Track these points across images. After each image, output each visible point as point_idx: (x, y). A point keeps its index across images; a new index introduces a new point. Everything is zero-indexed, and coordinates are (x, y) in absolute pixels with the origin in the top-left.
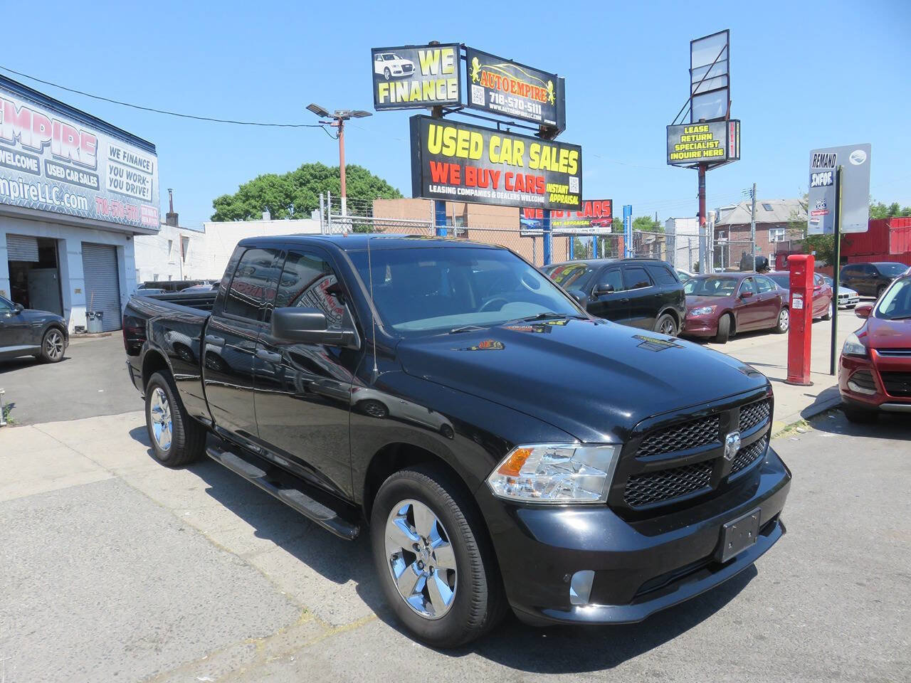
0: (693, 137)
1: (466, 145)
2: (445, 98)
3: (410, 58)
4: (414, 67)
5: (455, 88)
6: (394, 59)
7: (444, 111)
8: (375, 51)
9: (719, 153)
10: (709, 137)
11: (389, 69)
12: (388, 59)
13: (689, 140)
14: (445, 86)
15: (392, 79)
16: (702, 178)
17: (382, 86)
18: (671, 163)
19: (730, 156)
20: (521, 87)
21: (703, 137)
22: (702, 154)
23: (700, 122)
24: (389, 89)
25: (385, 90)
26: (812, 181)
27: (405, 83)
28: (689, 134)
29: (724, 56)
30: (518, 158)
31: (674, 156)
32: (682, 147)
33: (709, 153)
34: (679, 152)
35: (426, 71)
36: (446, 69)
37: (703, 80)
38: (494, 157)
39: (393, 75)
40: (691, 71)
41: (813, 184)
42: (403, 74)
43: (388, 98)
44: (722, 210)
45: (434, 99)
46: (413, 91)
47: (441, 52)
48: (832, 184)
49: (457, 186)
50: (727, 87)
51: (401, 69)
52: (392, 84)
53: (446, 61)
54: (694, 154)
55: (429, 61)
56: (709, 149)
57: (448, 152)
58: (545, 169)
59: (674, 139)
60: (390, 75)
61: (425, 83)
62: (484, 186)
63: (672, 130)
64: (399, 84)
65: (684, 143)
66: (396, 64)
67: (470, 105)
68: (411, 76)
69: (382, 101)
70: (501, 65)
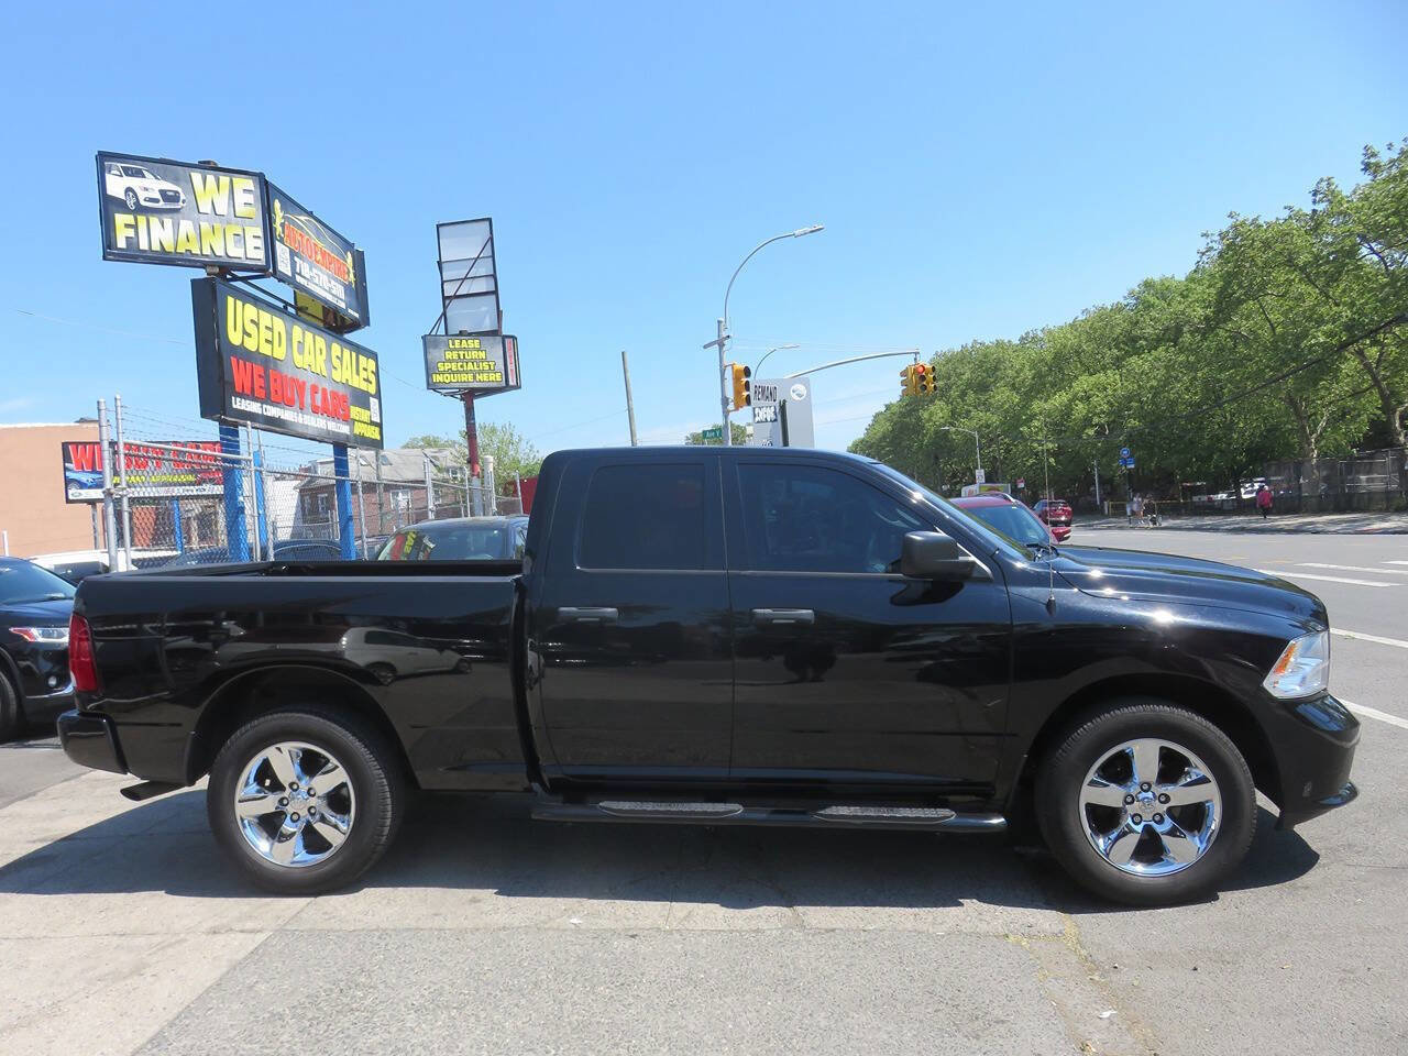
0: (461, 353)
1: (269, 335)
2: (242, 256)
3: (176, 181)
4: (182, 197)
5: (260, 243)
6: (144, 176)
7: (228, 276)
8: (103, 157)
9: (496, 378)
10: (482, 355)
11: (133, 191)
12: (132, 175)
13: (455, 357)
14: (241, 238)
15: (140, 210)
16: (470, 411)
17: (121, 219)
18: (432, 386)
19: (511, 383)
20: (324, 254)
21: (474, 355)
22: (474, 377)
23: (461, 333)
24: (135, 227)
25: (127, 226)
26: (755, 416)
27: (168, 221)
28: (455, 349)
29: (487, 252)
30: (320, 365)
31: (437, 378)
32: (448, 366)
33: (484, 377)
34: (443, 373)
35: (205, 207)
36: (241, 210)
37: (466, 278)
38: (298, 360)
39: (143, 203)
40: (440, 263)
41: (757, 419)
42: (161, 205)
43: (135, 240)
44: (321, 463)
45: (223, 254)
46: (182, 236)
47: (231, 181)
48: (776, 420)
49: (263, 401)
50: (495, 292)
51: (158, 196)
52: (142, 219)
53: (241, 198)
54: (464, 377)
55: (209, 192)
56: (483, 372)
57: (251, 345)
58: (346, 385)
59: (434, 354)
60: (137, 203)
61: (205, 226)
62: (290, 404)
63: (428, 342)
64: (154, 220)
65: (450, 361)
66: (149, 187)
67: (276, 274)
68: (177, 211)
69: (121, 244)
70: (302, 218)
